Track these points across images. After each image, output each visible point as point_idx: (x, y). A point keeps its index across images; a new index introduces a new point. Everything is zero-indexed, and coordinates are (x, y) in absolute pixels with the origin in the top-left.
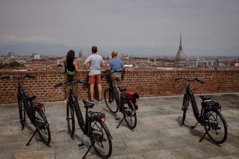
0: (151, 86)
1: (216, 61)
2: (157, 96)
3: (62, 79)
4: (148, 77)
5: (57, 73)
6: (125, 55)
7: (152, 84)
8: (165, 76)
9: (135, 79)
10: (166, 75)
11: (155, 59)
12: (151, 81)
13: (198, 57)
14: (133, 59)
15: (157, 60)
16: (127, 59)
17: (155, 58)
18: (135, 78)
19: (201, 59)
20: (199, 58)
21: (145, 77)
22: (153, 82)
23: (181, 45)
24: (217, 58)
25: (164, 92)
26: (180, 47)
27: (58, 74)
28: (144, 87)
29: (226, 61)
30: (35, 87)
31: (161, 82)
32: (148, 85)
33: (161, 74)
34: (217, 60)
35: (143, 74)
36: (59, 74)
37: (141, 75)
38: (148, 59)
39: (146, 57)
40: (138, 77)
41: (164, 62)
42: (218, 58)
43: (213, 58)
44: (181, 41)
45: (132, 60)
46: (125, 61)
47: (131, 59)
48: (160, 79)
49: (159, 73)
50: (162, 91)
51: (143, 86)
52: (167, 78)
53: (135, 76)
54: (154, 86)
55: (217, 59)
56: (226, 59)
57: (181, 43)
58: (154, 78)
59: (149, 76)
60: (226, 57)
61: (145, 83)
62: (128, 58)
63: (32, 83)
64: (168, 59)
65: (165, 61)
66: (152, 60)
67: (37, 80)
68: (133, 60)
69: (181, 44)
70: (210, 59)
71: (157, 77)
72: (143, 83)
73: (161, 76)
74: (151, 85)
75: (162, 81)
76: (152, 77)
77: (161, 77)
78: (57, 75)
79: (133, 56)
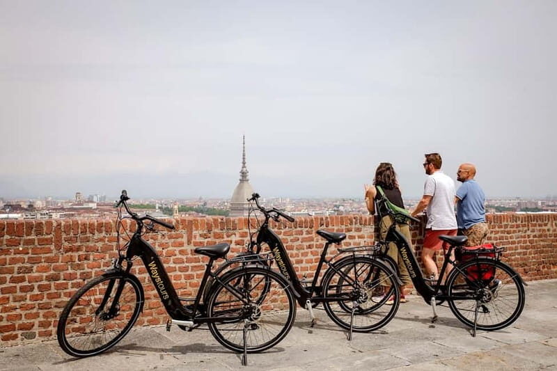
0: (525, 254)
1: (335, 211)
2: (536, 279)
3: (364, 238)
4: (519, 231)
5: (354, 220)
6: (85, 196)
7: (526, 248)
8: (546, 228)
9: (497, 236)
10: (549, 225)
11: (176, 207)
12: (525, 242)
13: (288, 200)
14: (108, 207)
15: (181, 210)
16: (91, 208)
17: (175, 203)
18: (498, 232)
19: (296, 207)
20: (291, 202)
21: (514, 232)
22: (528, 244)
23: (245, 169)
24: (335, 204)
25: (546, 269)
26: (244, 174)
27: (356, 224)
28: (513, 258)
29: (359, 211)
30: (308, 263)
31: (542, 243)
32: (519, 251)
33: (540, 222)
34: (336, 208)
35: (510, 223)
36: (358, 226)
37: (506, 226)
38: (154, 208)
39: (147, 203)
40: (502, 232)
41: (200, 214)
42: (338, 204)
43: (325, 203)
44: (244, 159)
45: (107, 211)
46: (86, 215)
47: (105, 207)
48: (540, 236)
49: (537, 221)
50: (544, 267)
51: (511, 255)
52: (551, 232)
53: (497, 229)
54: (530, 253)
55: (335, 206)
56: (356, 205)
57: (244, 163)
58: (529, 233)
59: (521, 229)
60: (357, 200)
61: (514, 246)
62: (93, 206)
63: (303, 251)
64: (208, 206)
65: (202, 211)
66: (168, 211)
67: (312, 243)
68: (110, 211)
69: (244, 167)
70: (319, 205)
71: (533, 231)
72: (510, 245)
73: (540, 228)
74: (525, 250)
75: (542, 241)
76: (526, 231)
77: (540, 230)
78: (354, 226)
79: (107, 201)
